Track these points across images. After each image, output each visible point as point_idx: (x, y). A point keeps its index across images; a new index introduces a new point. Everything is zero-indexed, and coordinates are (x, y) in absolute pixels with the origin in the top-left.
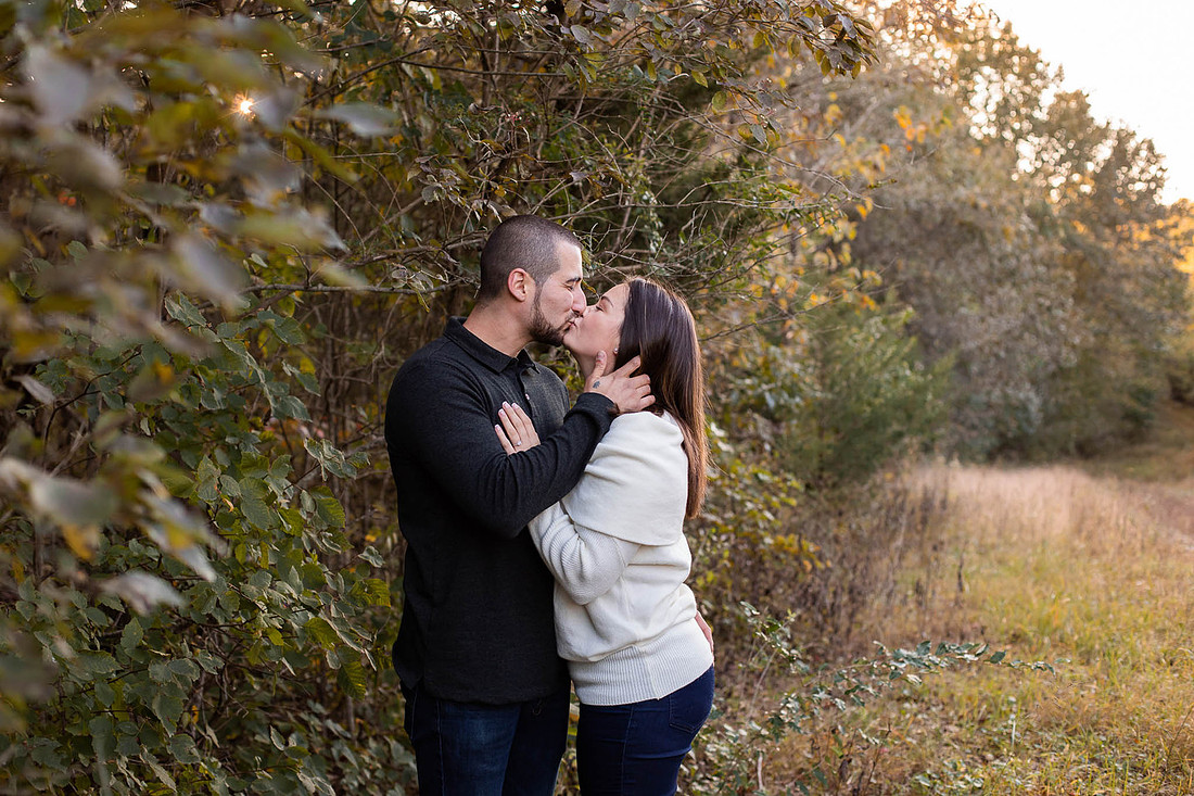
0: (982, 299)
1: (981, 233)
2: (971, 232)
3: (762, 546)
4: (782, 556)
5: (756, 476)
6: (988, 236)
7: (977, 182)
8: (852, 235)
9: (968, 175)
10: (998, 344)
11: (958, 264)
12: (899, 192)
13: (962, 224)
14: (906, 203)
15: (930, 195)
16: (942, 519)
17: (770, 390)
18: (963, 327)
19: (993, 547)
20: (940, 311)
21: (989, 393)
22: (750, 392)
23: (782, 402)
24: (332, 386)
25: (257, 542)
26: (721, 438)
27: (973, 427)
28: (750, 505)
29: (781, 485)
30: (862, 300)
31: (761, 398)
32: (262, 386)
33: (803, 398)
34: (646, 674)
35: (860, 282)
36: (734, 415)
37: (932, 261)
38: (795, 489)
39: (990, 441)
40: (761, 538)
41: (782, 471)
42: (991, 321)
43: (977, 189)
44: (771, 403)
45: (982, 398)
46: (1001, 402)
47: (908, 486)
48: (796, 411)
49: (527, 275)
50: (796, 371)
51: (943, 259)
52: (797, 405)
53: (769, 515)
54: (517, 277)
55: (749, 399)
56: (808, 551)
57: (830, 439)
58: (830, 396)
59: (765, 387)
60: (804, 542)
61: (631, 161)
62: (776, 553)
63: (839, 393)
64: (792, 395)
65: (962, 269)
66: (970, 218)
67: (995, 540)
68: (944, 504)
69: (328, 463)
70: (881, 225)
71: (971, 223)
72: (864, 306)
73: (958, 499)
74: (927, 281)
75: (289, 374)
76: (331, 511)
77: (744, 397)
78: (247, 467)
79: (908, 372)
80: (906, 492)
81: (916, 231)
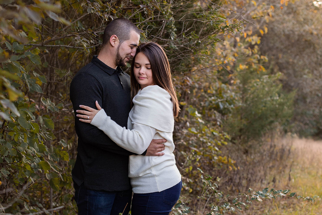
0: (313, 72)
1: (314, 44)
2: (309, 44)
3: (213, 160)
4: (221, 164)
5: (212, 133)
6: (316, 46)
7: (313, 24)
8: (259, 42)
9: (310, 21)
10: (318, 90)
11: (304, 57)
12: (281, 26)
13: (306, 41)
14: (283, 31)
15: (293, 28)
16: (288, 157)
17: (221, 102)
18: (304, 83)
19: (307, 168)
20: (296, 77)
21: (314, 111)
22: (213, 102)
23: (226, 106)
24: (49, 86)
25: (22, 133)
26: (199, 117)
27: (306, 124)
28: (209, 144)
29: (222, 137)
30: (260, 68)
31: (218, 105)
32: (25, 80)
33: (234, 106)
35: (259, 61)
36: (207, 111)
37: (293, 56)
38: (228, 139)
39: (313, 131)
40: (213, 157)
41: (223, 132)
42: (316, 81)
43: (313, 27)
44: (221, 107)
45: (311, 112)
46: (318, 114)
47: (276, 144)
48: (231, 110)
49: (117, 38)
50: (233, 96)
51: (297, 55)
52: (232, 108)
53: (217, 149)
54: (114, 38)
55: (213, 105)
56: (231, 163)
57: (244, 122)
58: (245, 105)
59: (219, 100)
60: (230, 159)
61: (166, 5)
62: (219, 163)
63: (249, 105)
64: (230, 104)
65: (305, 59)
66: (309, 38)
67: (308, 166)
68: (289, 151)
69: (49, 106)
70: (273, 39)
71: (310, 40)
72: (260, 70)
73: (295, 149)
74: (291, 63)
75: (36, 76)
76: (49, 124)
77: (211, 104)
78: (20, 106)
79: (278, 98)
80: (275, 146)
81: (287, 43)
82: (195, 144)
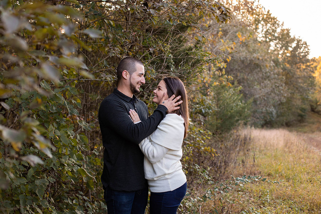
0: (260, 84)
1: (260, 66)
2: (257, 66)
3: (201, 150)
5: (199, 131)
6: (262, 67)
7: (259, 53)
8: (225, 67)
9: (257, 51)
10: (264, 96)
11: (254, 75)
12: (238, 55)
13: (255, 64)
14: (240, 58)
15: (246, 56)
16: (249, 143)
17: (203, 108)
18: (255, 91)
19: (263, 150)
20: (249, 87)
22: (198, 109)
23: (206, 111)
24: (85, 106)
25: (64, 148)
27: (258, 118)
28: (198, 139)
29: (206, 133)
30: (228, 84)
31: (201, 110)
32: (66, 106)
33: (212, 110)
34: (168, 184)
35: (227, 79)
36: (193, 115)
37: (247, 74)
38: (210, 135)
39: (262, 122)
40: (201, 148)
41: (206, 130)
42: (263, 90)
43: (259, 54)
44: (204, 111)
45: (261, 110)
46: (265, 111)
47: (240, 134)
48: (210, 114)
49: (128, 72)
50: (210, 103)
51: (250, 73)
52: (211, 112)
53: (203, 141)
54: (125, 73)
56: (213, 151)
57: (219, 121)
58: (219, 110)
59: (202, 107)
60: (212, 149)
61: (166, 46)
62: (205, 152)
63: (222, 109)
64: (209, 109)
66: (257, 62)
67: (264, 148)
68: (250, 139)
69: (84, 127)
70: (233, 64)
71: (257, 64)
72: (229, 85)
73: (254, 137)
74: (246, 79)
75: (74, 103)
76: (85, 140)
77: (196, 110)
78: (62, 127)
79: (240, 103)
80: (240, 135)
81: (242, 66)
82: (187, 139)
